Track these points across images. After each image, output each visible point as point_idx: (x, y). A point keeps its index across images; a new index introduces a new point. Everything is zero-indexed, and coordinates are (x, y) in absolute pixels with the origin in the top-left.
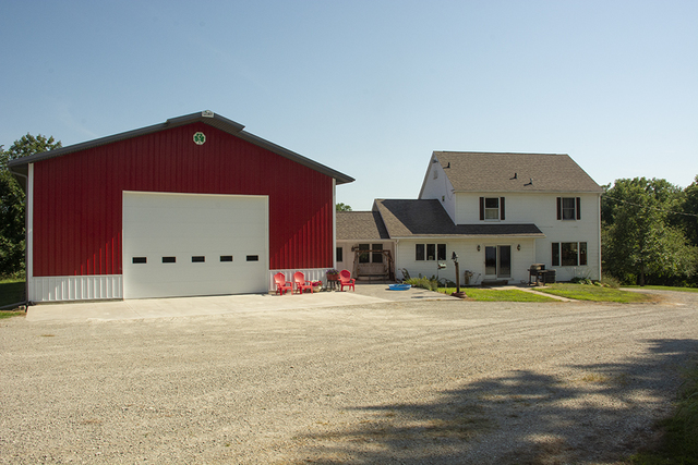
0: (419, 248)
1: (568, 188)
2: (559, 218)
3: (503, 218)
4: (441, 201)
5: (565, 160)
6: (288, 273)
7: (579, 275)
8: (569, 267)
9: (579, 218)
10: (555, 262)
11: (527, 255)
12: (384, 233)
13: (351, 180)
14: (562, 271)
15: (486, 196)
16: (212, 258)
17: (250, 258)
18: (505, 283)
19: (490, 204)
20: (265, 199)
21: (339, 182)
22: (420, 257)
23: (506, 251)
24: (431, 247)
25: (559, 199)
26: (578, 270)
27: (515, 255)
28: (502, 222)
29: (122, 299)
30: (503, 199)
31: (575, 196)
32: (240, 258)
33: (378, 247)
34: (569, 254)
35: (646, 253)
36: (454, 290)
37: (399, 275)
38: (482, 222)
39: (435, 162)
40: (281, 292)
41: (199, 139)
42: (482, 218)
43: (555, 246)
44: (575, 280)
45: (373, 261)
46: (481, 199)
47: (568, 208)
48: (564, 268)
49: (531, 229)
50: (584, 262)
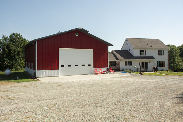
0: (126, 62)
1: (161, 47)
2: (159, 55)
3: (145, 55)
4: (129, 50)
5: (158, 40)
6: (98, 69)
7: (163, 69)
8: (161, 67)
9: (163, 55)
10: (158, 66)
11: (152, 64)
12: (117, 59)
13: (113, 45)
14: (159, 68)
15: (141, 49)
16: (80, 65)
17: (88, 65)
18: (146, 71)
19: (142, 51)
20: (92, 50)
21: (109, 46)
22: (126, 65)
23: (146, 63)
24: (129, 62)
25: (158, 50)
26: (163, 68)
27: (149, 64)
28: (145, 56)
29: (59, 76)
30: (145, 50)
31: (162, 49)
32: (86, 65)
33: (115, 62)
34: (161, 64)
35: (175, 64)
36: (140, 73)
37: (121, 69)
38: (140, 56)
39: (127, 41)
40: (97, 74)
41: (77, 35)
42: (140, 55)
43: (158, 62)
44: (162, 70)
45: (114, 66)
46: (140, 50)
47: (161, 52)
48: (160, 67)
49: (152, 58)
50: (164, 66)
